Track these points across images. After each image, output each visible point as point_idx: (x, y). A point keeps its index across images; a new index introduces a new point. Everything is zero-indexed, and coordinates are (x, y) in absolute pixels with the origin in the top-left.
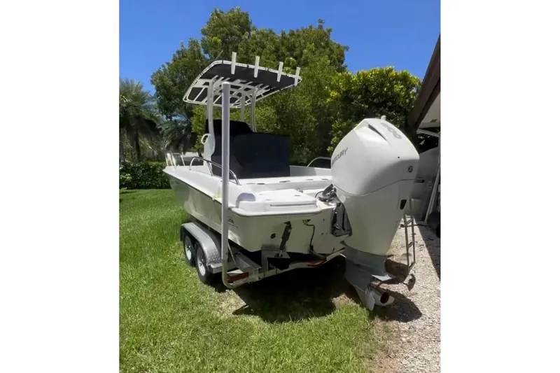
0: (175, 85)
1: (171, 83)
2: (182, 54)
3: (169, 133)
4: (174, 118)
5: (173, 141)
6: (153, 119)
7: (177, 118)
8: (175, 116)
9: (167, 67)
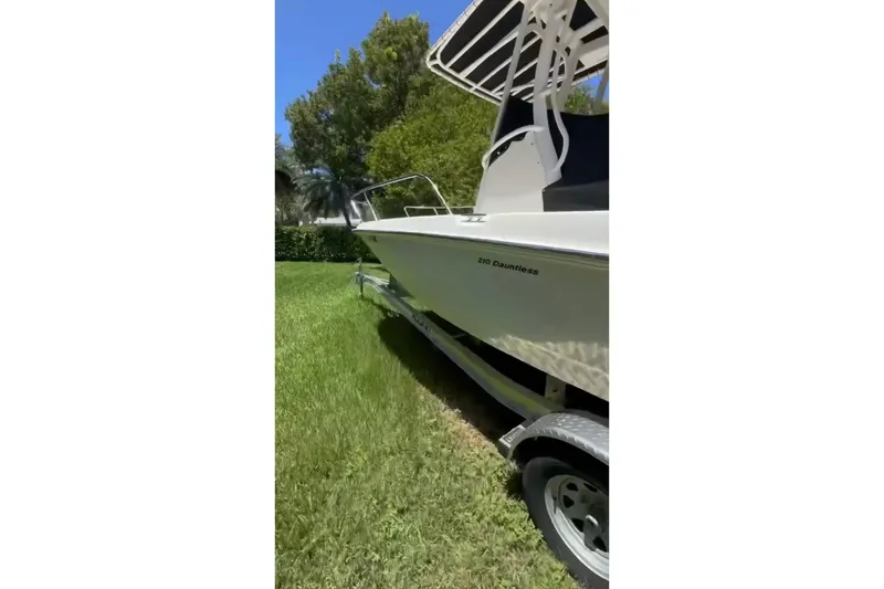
0: (320, 122)
1: (316, 120)
2: (336, 70)
3: (309, 189)
4: (315, 171)
5: (313, 201)
6: (286, 171)
7: (321, 171)
8: (317, 167)
9: (308, 97)
